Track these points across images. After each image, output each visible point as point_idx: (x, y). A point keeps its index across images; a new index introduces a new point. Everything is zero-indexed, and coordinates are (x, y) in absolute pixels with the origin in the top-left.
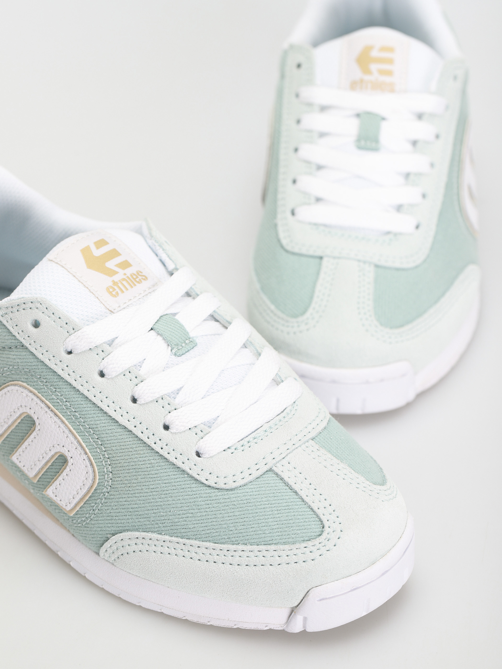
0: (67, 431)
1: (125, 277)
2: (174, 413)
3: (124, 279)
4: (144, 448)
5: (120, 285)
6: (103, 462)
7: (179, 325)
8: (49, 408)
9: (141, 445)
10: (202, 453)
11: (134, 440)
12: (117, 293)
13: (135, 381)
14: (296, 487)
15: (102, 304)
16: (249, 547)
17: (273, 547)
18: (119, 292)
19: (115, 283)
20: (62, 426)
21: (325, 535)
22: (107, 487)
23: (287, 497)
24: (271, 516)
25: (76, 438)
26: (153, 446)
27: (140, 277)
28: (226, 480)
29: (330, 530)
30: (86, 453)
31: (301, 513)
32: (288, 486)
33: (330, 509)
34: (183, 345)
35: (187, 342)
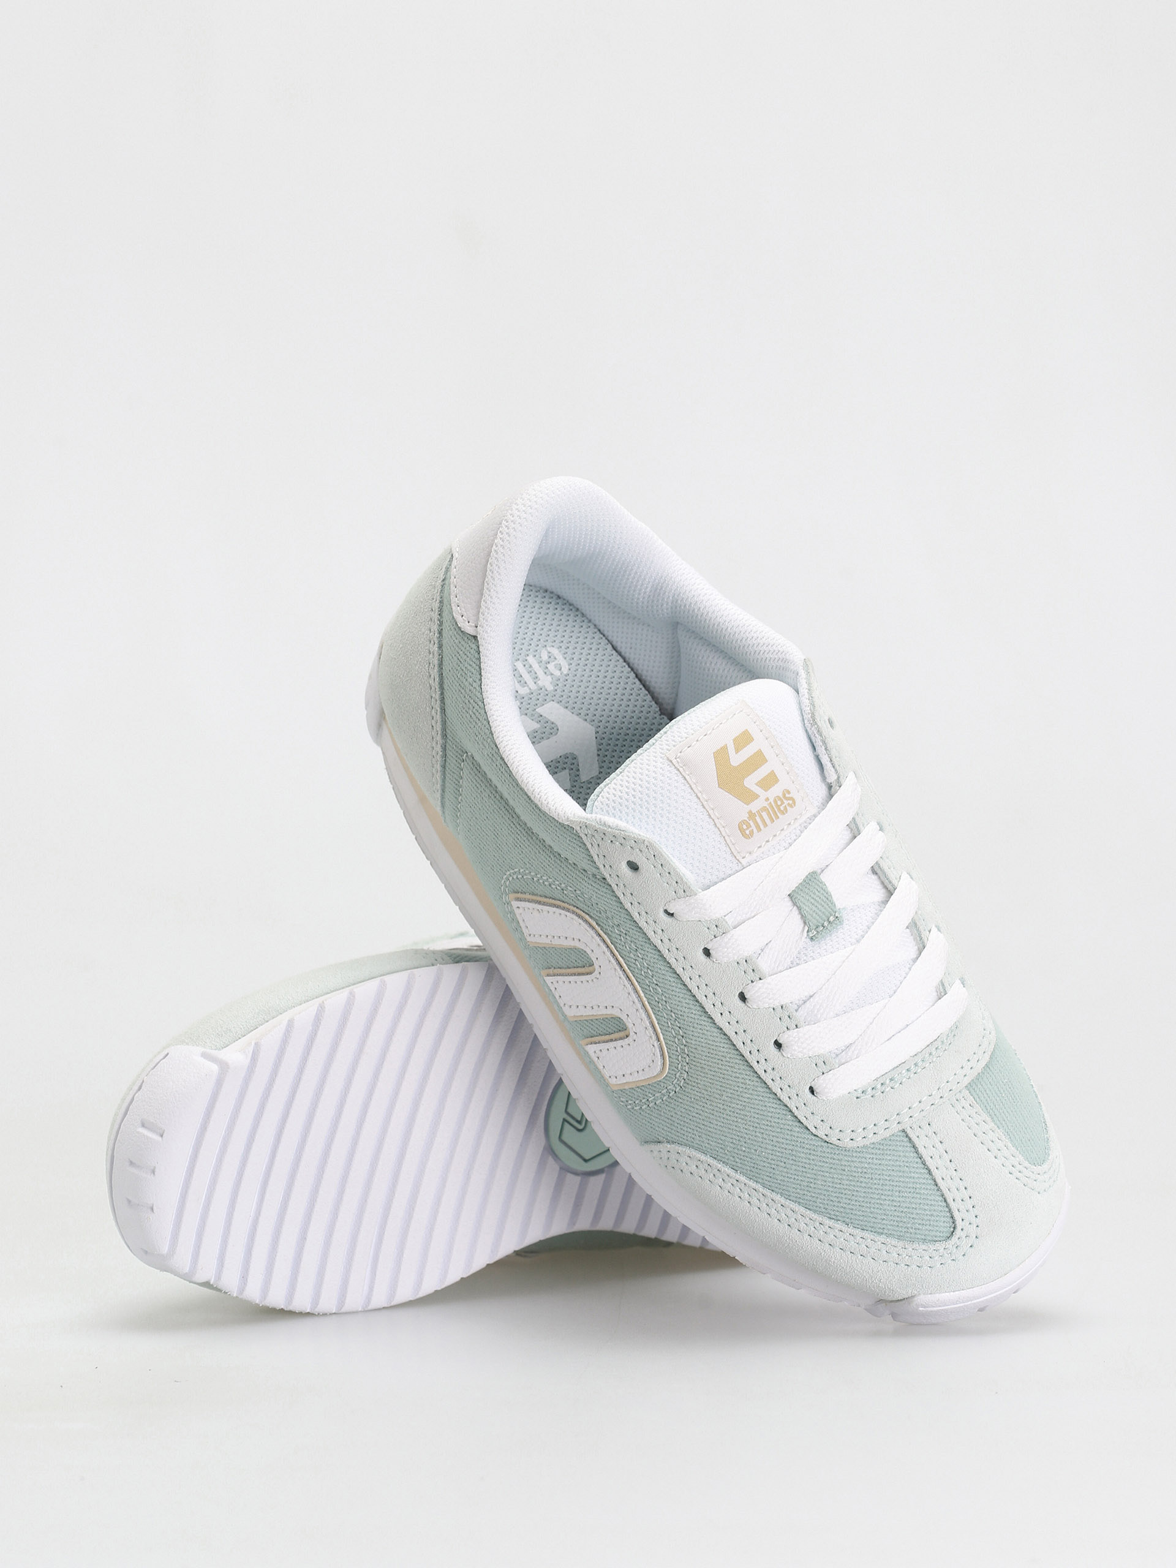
0: (639, 1006)
1: (766, 804)
2: (794, 1033)
3: (764, 809)
4: (741, 1062)
5: (758, 819)
6: (680, 1057)
7: (825, 894)
8: (621, 966)
9: (736, 1057)
10: (818, 1091)
11: (730, 1048)
12: (752, 833)
13: (751, 976)
14: (930, 1163)
15: (728, 848)
16: (851, 1230)
17: (882, 1238)
18: (755, 830)
19: (751, 815)
20: (634, 995)
21: (954, 1239)
22: (676, 1085)
23: (916, 1176)
24: (889, 1198)
25: (649, 1016)
26: (755, 1065)
27: (786, 802)
28: (841, 1136)
29: (963, 1234)
30: (658, 1040)
31: (929, 1203)
32: (921, 1159)
33: (969, 1203)
34: (826, 924)
35: (832, 919)
